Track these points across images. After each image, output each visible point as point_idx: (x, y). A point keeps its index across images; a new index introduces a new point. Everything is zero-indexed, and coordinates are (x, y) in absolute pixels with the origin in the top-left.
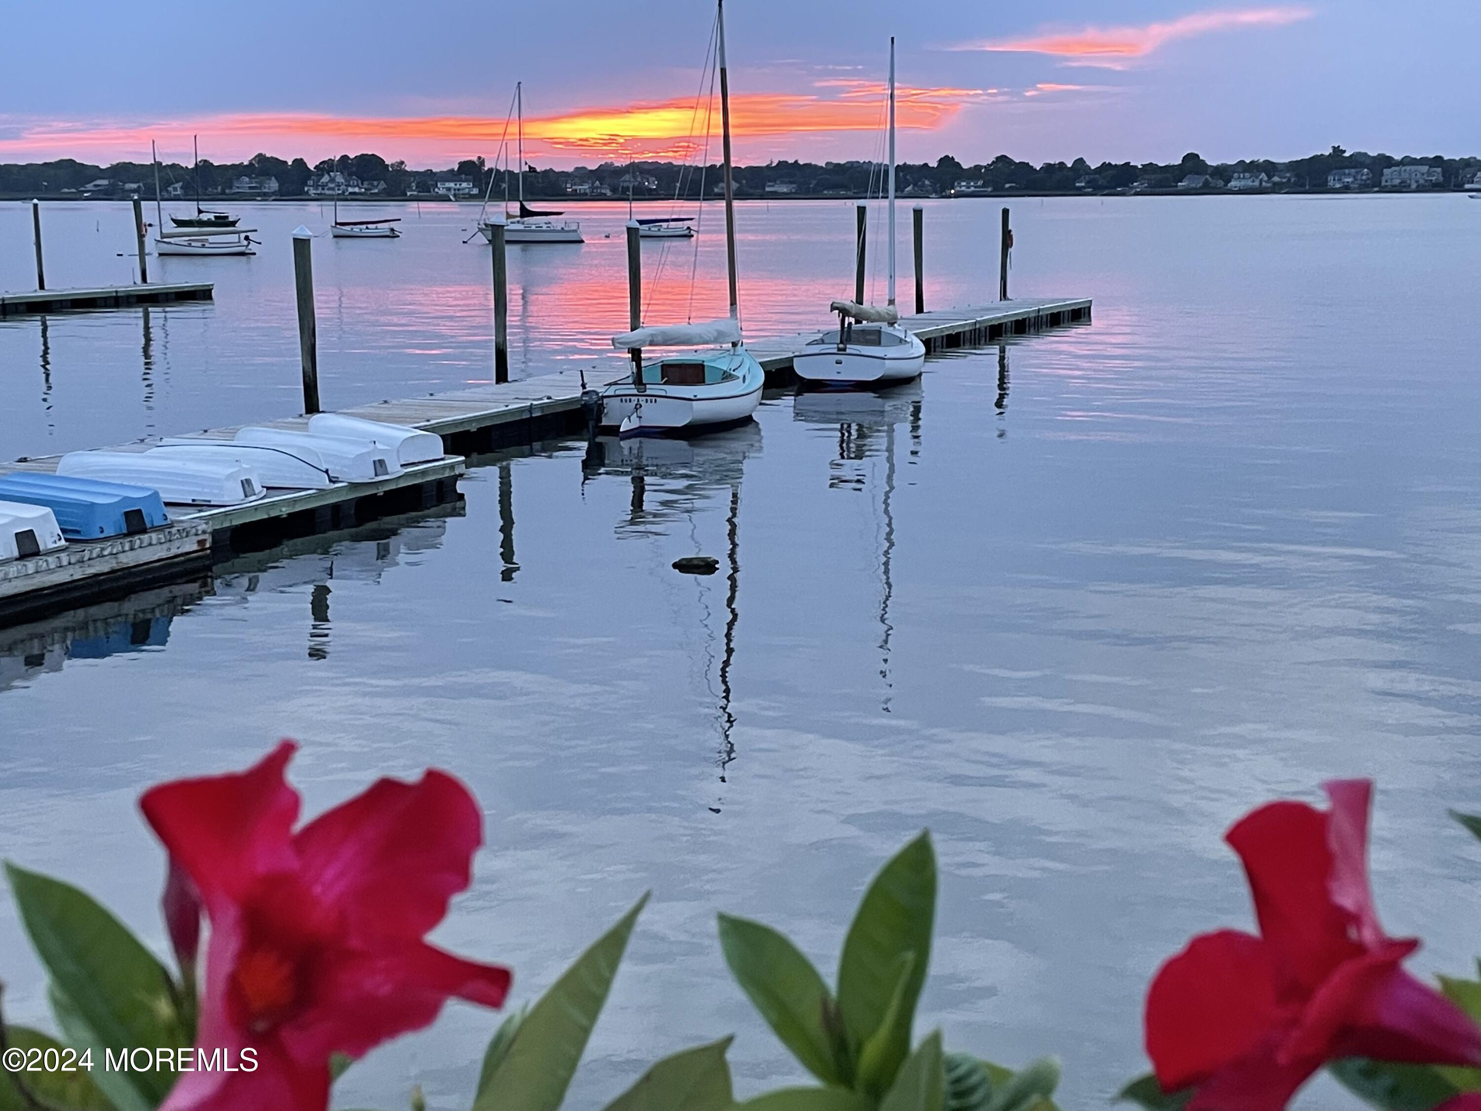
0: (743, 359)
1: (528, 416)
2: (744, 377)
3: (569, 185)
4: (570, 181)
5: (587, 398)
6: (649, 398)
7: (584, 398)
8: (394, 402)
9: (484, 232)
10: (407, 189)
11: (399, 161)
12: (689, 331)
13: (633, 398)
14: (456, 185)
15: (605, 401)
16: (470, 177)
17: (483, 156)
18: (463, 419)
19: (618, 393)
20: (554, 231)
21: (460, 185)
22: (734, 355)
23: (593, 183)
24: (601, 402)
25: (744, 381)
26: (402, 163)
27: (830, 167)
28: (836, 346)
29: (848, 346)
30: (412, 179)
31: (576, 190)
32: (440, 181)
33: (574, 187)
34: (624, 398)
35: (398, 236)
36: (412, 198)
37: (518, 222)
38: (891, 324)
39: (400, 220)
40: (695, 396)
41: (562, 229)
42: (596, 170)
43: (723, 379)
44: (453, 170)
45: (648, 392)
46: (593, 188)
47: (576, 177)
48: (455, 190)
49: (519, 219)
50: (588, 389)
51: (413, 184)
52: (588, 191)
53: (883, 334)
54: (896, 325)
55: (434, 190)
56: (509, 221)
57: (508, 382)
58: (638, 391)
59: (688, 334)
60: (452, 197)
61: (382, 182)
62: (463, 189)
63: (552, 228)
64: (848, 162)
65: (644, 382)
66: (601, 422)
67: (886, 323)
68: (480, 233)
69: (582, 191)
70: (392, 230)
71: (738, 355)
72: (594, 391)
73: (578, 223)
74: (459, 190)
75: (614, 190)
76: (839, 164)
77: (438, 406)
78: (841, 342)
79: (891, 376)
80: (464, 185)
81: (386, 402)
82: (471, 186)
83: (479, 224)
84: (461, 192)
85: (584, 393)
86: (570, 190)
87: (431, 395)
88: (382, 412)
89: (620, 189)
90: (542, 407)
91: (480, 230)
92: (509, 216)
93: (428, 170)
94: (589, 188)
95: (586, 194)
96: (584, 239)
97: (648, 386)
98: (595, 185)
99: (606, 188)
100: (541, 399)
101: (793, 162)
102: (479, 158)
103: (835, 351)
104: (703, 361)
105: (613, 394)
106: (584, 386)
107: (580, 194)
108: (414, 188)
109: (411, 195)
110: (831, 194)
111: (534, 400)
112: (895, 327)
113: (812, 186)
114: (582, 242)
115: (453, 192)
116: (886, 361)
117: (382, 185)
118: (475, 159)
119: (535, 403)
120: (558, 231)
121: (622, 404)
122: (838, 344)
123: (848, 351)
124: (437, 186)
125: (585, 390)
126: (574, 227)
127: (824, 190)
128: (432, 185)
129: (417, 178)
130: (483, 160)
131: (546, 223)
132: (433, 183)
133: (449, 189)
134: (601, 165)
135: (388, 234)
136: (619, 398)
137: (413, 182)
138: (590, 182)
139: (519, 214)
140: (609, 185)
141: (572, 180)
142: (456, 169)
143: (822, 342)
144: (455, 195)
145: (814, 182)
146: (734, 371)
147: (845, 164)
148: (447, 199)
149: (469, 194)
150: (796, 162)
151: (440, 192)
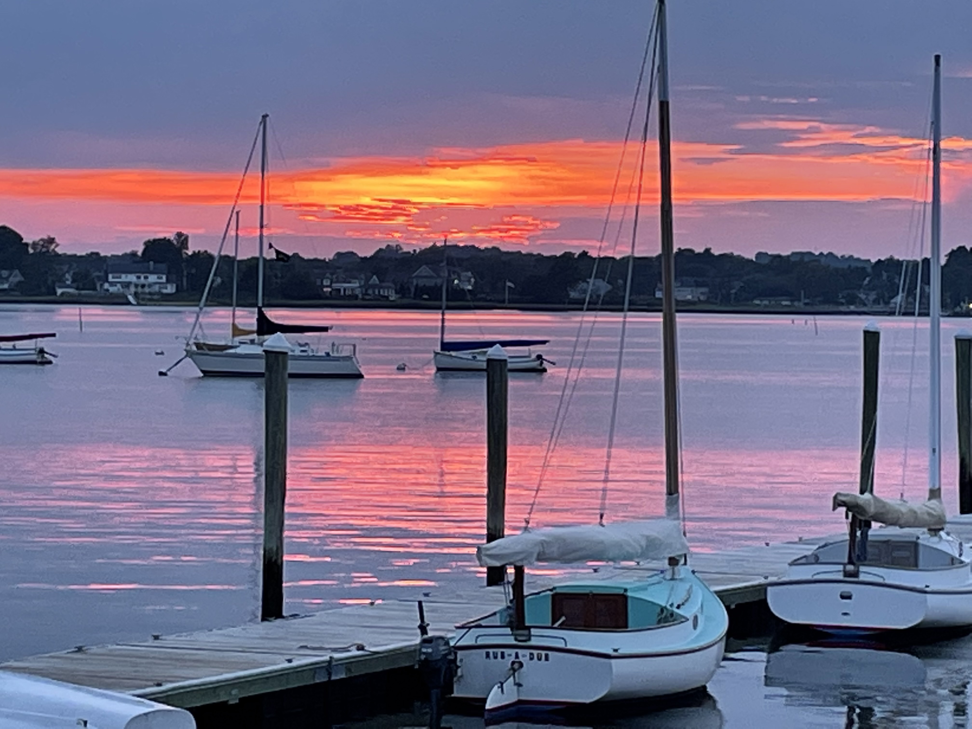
0: (691, 587)
1: (326, 679)
2: (696, 618)
3: (326, 282)
4: (328, 275)
5: (430, 650)
6: (535, 652)
7: (424, 650)
8: (94, 649)
9: (194, 357)
10: (57, 284)
11: (45, 237)
12: (601, 537)
13: (507, 651)
14: (139, 278)
15: (460, 653)
16: (163, 266)
17: (184, 232)
18: (218, 682)
19: (480, 642)
20: (314, 358)
21: (146, 278)
22: (672, 579)
23: (368, 279)
24: (451, 657)
25: (695, 626)
26: (51, 241)
27: (766, 261)
28: (841, 567)
29: (862, 569)
30: (66, 268)
31: (339, 290)
32: (111, 273)
33: (336, 286)
34: (491, 651)
35: (50, 362)
36: (65, 298)
37: (252, 342)
38: (935, 531)
39: (54, 335)
40: (616, 650)
41: (328, 354)
42: (372, 257)
43: (659, 622)
44: (134, 254)
45: (534, 642)
46: (366, 287)
47: (339, 268)
48: (136, 286)
49: (255, 336)
50: (430, 634)
51: (67, 276)
52: (358, 292)
53: (921, 550)
54: (942, 533)
55: (102, 285)
56: (238, 339)
57: (283, 617)
58: (516, 640)
59: (602, 542)
60: (131, 298)
61: (17, 272)
62: (150, 286)
63: (311, 354)
64: (793, 254)
65: (527, 624)
66: (452, 693)
67: (925, 530)
68: (188, 359)
69: (348, 293)
70: (42, 351)
71: (681, 580)
72: (442, 638)
73: (354, 346)
74: (143, 286)
75: (402, 291)
76: (779, 256)
77: (171, 659)
78: (851, 562)
79: (937, 621)
80: (153, 278)
81: (80, 650)
82: (164, 279)
83: (188, 344)
84: (147, 290)
85: (424, 641)
86: (329, 289)
87: (156, 638)
88: (78, 667)
89: (413, 290)
90: (349, 664)
91: (189, 354)
92: (237, 331)
93: (92, 253)
94: (360, 287)
95: (356, 297)
96: (363, 373)
97: (533, 631)
98: (371, 282)
99: (388, 288)
100: (346, 650)
101: (702, 250)
102: (179, 235)
103: (840, 577)
104: (626, 590)
105: (472, 643)
106: (423, 629)
107: (345, 297)
108: (68, 282)
109: (62, 294)
110: (766, 306)
111: (335, 650)
112: (940, 537)
113: (733, 291)
114: (360, 376)
115: (133, 289)
116: (928, 596)
117: (17, 277)
118: (171, 236)
119: (337, 656)
120: (320, 358)
121: (488, 660)
122: (844, 565)
123: (862, 577)
124: (107, 281)
125: (425, 636)
126: (346, 352)
127: (754, 298)
128: (99, 278)
129: (75, 265)
130: (186, 238)
131: (301, 345)
132: (102, 274)
133: (127, 285)
134: (381, 250)
135: (34, 357)
136: (484, 651)
137: (68, 272)
138: (363, 276)
139: (255, 328)
140: (394, 282)
141: (332, 274)
142: (140, 253)
143: (815, 560)
144: (136, 295)
145: (737, 284)
146: (678, 607)
147: (788, 257)
148: (124, 301)
149: (160, 293)
150: (707, 251)
151: (112, 289)
